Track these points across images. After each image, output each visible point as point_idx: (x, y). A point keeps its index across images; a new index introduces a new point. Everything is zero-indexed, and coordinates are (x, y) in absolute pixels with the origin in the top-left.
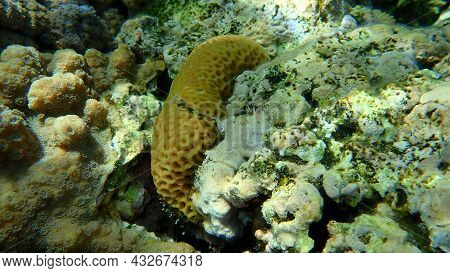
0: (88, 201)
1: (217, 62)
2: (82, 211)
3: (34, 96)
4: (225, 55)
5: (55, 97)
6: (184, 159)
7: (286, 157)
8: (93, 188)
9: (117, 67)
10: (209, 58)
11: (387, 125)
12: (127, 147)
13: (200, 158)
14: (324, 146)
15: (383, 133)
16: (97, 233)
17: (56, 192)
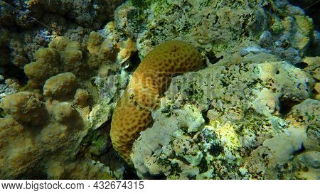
0: (70, 153)
1: (161, 67)
2: (67, 158)
3: (46, 89)
4: (167, 62)
5: (57, 90)
6: (126, 135)
7: (179, 158)
8: (74, 146)
9: (104, 53)
10: (157, 63)
11: (238, 156)
12: (98, 119)
13: (136, 136)
14: (202, 156)
15: (236, 160)
16: (74, 170)
17: (53, 148)
